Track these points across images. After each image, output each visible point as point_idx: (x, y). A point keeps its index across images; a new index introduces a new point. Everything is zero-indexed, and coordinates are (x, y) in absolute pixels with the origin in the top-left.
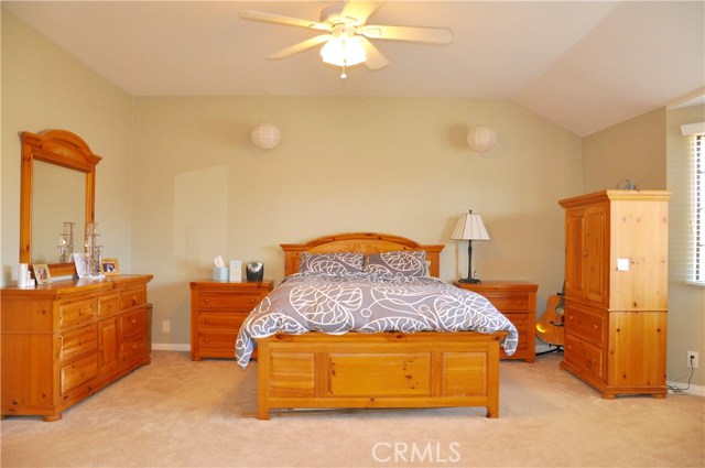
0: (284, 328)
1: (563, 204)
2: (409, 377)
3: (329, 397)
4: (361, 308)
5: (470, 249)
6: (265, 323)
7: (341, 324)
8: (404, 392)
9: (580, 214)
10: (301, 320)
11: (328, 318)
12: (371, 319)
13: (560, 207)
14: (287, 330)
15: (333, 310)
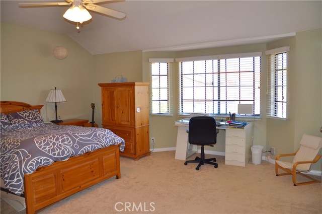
0: (44, 164)
1: (100, 85)
2: (92, 171)
3: (63, 193)
4: (73, 145)
5: (56, 106)
6: (34, 164)
7: (69, 155)
8: (91, 179)
9: (112, 90)
10: (51, 157)
11: (63, 153)
12: (80, 149)
13: (99, 86)
14: (45, 164)
15: (63, 148)
